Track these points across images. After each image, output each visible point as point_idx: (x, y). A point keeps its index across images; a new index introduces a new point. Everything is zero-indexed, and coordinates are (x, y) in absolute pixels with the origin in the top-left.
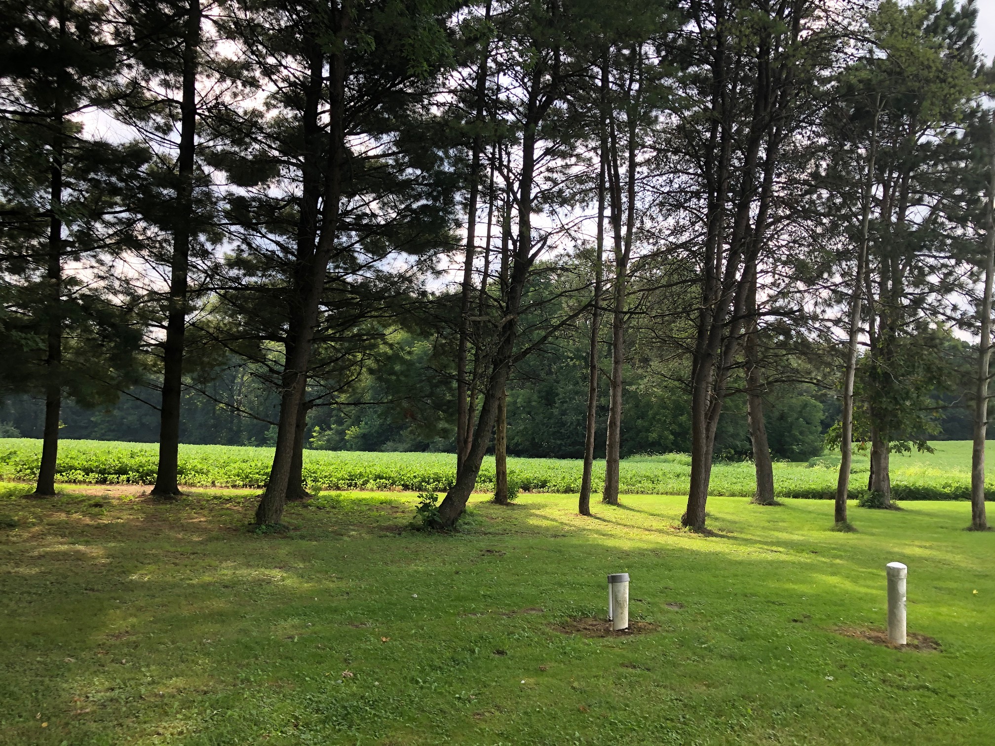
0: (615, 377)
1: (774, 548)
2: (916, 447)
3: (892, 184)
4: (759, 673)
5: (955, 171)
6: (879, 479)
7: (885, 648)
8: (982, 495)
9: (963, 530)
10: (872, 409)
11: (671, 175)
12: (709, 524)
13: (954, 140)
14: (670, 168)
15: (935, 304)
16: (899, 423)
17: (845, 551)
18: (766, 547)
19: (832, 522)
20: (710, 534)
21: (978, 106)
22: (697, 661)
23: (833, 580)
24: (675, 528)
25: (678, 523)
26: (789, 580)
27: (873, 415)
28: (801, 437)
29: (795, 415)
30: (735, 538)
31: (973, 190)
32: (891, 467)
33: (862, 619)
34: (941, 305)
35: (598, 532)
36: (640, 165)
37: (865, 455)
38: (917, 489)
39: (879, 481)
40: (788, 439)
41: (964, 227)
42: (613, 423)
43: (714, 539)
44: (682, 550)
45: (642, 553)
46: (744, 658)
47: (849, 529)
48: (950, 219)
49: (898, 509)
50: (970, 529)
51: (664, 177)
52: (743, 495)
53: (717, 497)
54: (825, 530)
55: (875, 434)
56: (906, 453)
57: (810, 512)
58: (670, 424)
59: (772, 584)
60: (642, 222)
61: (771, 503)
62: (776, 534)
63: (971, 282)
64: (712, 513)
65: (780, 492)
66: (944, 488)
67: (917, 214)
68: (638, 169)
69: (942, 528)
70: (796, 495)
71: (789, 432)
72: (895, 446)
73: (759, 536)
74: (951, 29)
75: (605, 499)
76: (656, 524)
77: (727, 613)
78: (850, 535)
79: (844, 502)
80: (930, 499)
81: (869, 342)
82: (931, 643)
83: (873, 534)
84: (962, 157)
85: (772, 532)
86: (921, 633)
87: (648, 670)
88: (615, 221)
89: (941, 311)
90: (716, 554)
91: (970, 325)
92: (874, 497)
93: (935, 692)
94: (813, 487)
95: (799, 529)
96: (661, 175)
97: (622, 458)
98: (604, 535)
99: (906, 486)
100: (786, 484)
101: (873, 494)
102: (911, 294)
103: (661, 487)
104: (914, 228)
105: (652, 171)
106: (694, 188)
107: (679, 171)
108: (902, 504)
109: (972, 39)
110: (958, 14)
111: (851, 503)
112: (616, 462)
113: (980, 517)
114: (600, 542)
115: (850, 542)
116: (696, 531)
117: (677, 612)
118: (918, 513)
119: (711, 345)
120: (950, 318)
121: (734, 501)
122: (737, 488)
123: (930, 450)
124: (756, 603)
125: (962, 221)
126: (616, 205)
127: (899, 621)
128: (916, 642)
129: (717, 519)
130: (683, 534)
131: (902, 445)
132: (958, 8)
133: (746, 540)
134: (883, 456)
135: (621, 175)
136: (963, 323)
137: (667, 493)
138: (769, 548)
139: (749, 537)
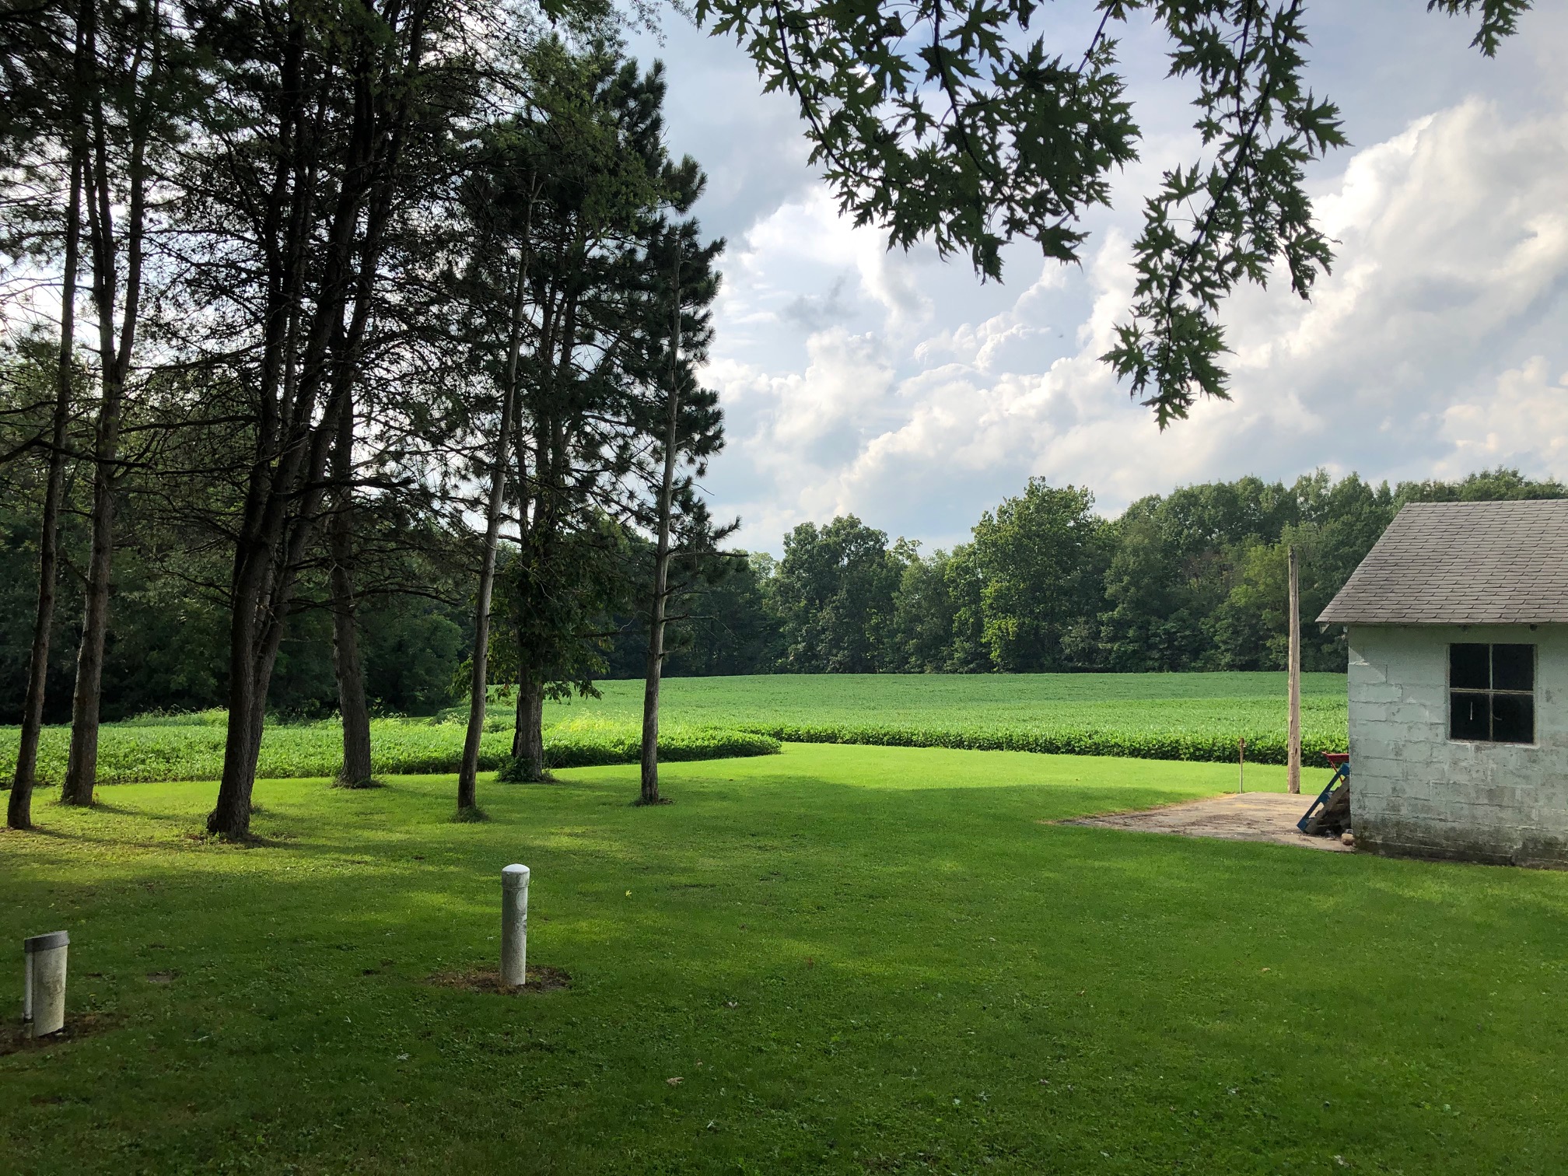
0: (95, 576)
1: (357, 858)
2: (578, 689)
3: (555, 309)
4: (289, 1070)
5: (633, 304)
6: (527, 738)
7: (494, 995)
8: (654, 755)
9: (630, 805)
10: (521, 635)
11: (213, 236)
12: (256, 826)
13: (633, 261)
14: (211, 223)
15: (608, 488)
16: (557, 655)
17: (465, 852)
18: (343, 857)
19: (453, 809)
20: (257, 842)
21: (663, 219)
22: (185, 1068)
23: (439, 899)
24: (195, 838)
25: (201, 828)
26: (372, 907)
27: (523, 644)
28: (427, 677)
29: (420, 645)
30: (296, 846)
31: (656, 335)
32: (545, 720)
33: (468, 955)
34: (615, 489)
35: (42, 859)
36: (155, 207)
37: (509, 704)
38: (581, 750)
39: (527, 742)
40: (407, 682)
41: (644, 382)
42: (88, 660)
43: (261, 850)
44: (197, 875)
45: (119, 888)
46: (268, 1049)
47: (478, 816)
48: (627, 370)
49: (552, 781)
50: (638, 804)
51: (200, 238)
52: (322, 773)
53: (280, 780)
54: (443, 822)
55: (524, 671)
56: (564, 699)
57: (424, 795)
58: (212, 658)
59: (343, 918)
60: (159, 308)
61: (368, 785)
62: (368, 834)
63: (652, 461)
64: (265, 807)
65: (382, 767)
66: (615, 746)
67: (587, 357)
68: (151, 214)
69: (604, 804)
70: (409, 769)
71: (410, 671)
72: (550, 689)
73: (337, 839)
74: (632, 104)
75: (65, 796)
76: (161, 833)
77: (257, 974)
78: (478, 827)
79: (472, 777)
80: (596, 765)
81: (519, 536)
82: (558, 977)
83: (510, 822)
84: (642, 287)
85: (359, 832)
86: (547, 964)
87: (86, 1100)
88: (103, 297)
89: (615, 498)
90: (258, 875)
91: (649, 521)
92: (520, 765)
93: (550, 1049)
94: (435, 755)
95: (404, 822)
96: (194, 232)
97: (102, 720)
98: (52, 863)
99: (566, 747)
100: (394, 752)
101: (518, 762)
102: (578, 471)
103: (181, 769)
104: (583, 377)
105: (176, 221)
106: (252, 265)
107: (227, 232)
108: (558, 774)
109: (657, 124)
110: (641, 85)
111: (484, 778)
112: (93, 730)
113: (650, 785)
114: (40, 877)
115: (477, 836)
116: (231, 840)
117: (165, 987)
118: (577, 785)
119: (266, 527)
120: (625, 509)
121: (306, 785)
122: (315, 762)
123: (596, 694)
124: (311, 950)
125: (642, 376)
126: (104, 270)
127: (516, 951)
128: (538, 979)
129: (273, 817)
130: (209, 846)
131: (559, 687)
132: (642, 77)
133: (317, 847)
134: (534, 705)
135: (114, 220)
136: (642, 517)
137: (191, 779)
138: (349, 857)
139: (322, 842)
